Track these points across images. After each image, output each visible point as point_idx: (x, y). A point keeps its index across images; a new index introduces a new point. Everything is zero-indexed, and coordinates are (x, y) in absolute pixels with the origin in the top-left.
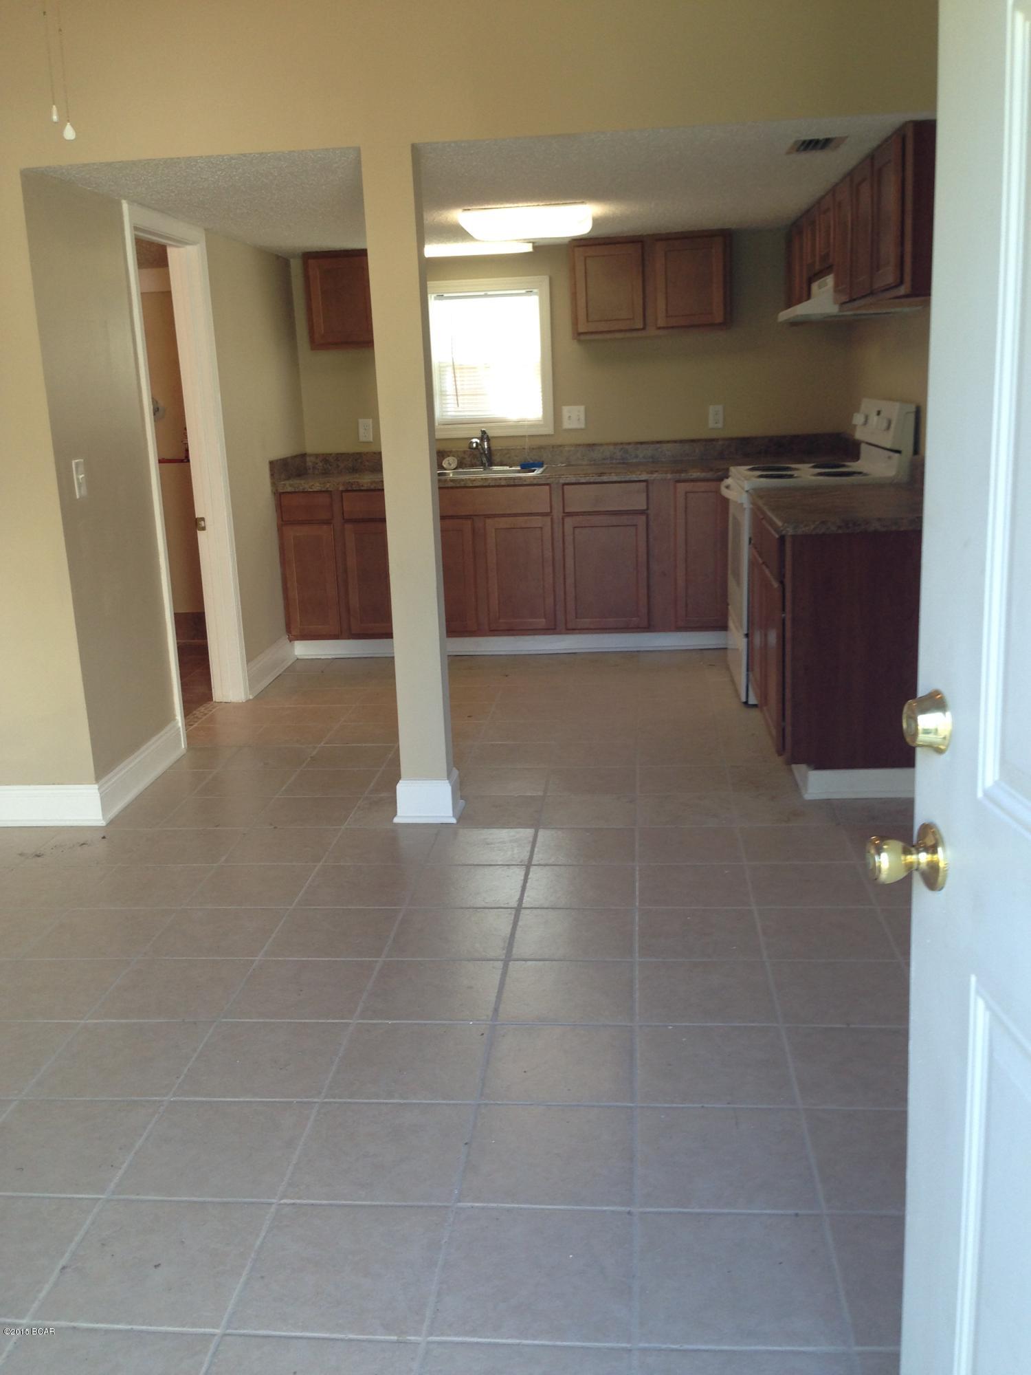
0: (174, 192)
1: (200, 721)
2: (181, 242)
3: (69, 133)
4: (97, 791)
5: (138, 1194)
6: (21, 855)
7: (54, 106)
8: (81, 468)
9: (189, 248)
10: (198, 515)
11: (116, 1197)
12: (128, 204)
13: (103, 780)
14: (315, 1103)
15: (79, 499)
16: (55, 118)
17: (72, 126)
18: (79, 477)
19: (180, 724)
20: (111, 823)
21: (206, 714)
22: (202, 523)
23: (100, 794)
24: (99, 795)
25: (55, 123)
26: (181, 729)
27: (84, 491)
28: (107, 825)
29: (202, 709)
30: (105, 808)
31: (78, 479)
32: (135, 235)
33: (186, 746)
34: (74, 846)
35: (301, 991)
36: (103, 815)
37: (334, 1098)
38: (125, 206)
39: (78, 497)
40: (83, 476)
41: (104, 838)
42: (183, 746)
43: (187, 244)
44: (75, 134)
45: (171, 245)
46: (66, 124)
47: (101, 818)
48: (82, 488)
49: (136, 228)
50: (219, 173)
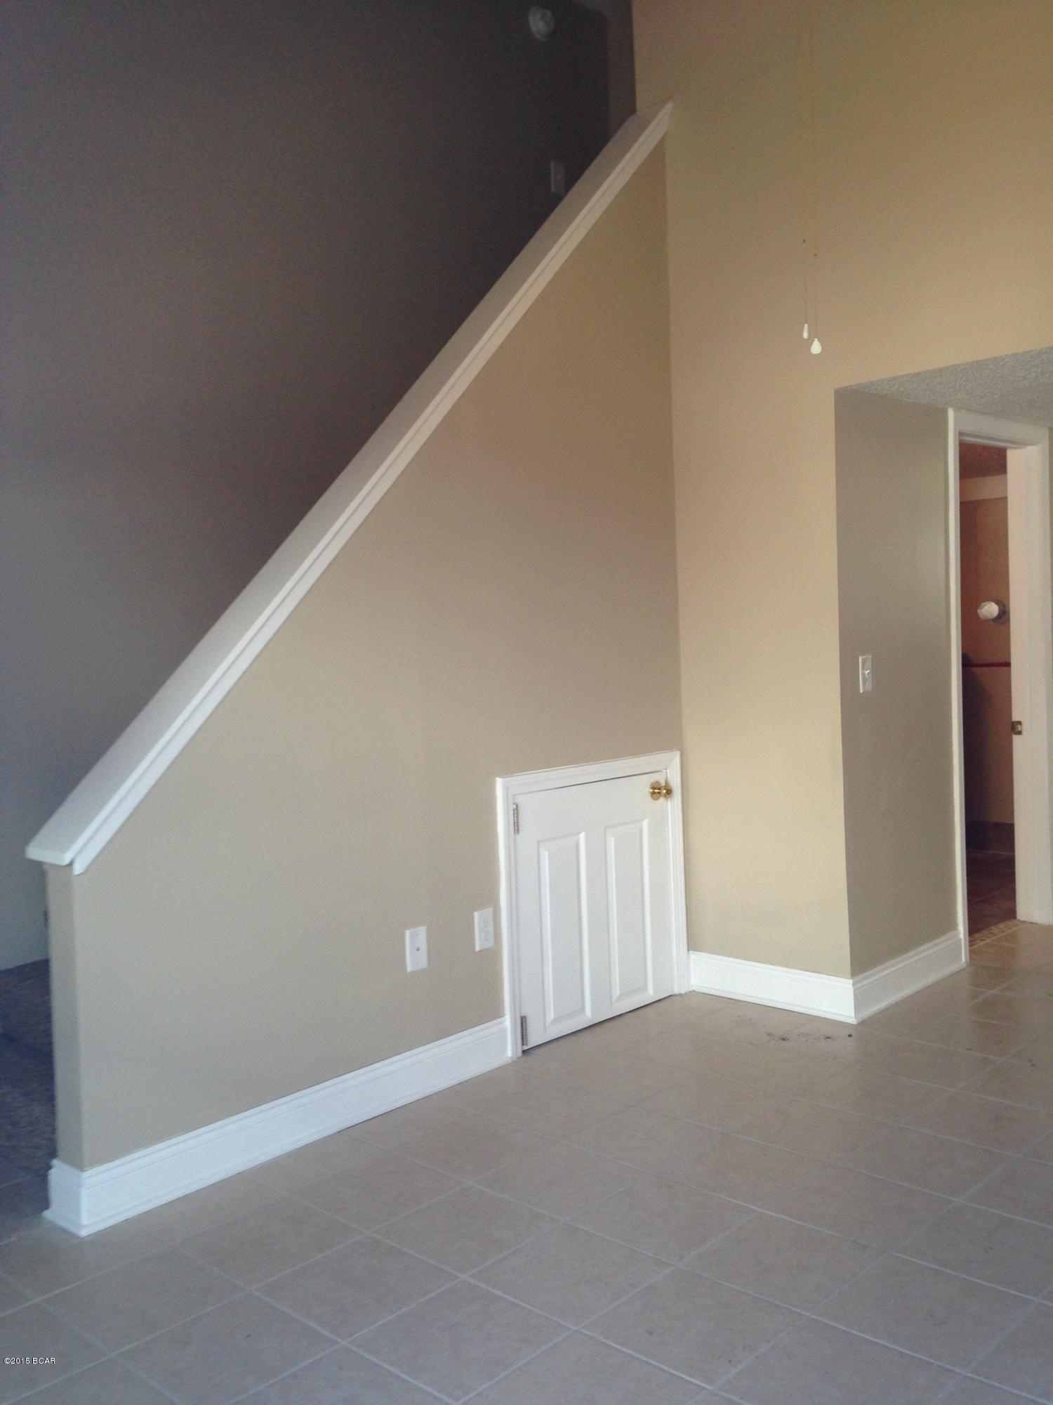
0: (996, 394)
1: (994, 938)
2: (1020, 444)
3: (816, 348)
4: (851, 986)
5: (741, 1399)
6: (769, 1034)
7: (806, 325)
8: (869, 664)
9: (1029, 448)
10: (1015, 718)
11: (722, 1393)
12: (954, 411)
13: (861, 976)
14: (958, 1374)
15: (863, 693)
16: (805, 335)
17: (819, 340)
18: (864, 672)
19: (962, 936)
20: (863, 1023)
21: (1003, 932)
22: (1019, 726)
23: (854, 991)
24: (852, 991)
25: (806, 340)
26: (963, 941)
27: (869, 685)
28: (859, 1024)
29: (1002, 926)
30: (858, 1006)
31: (863, 674)
32: (960, 440)
33: (968, 961)
34: (819, 1038)
35: (991, 1248)
36: (856, 1013)
37: (980, 1376)
38: (951, 414)
39: (861, 691)
40: (869, 671)
41: (850, 1036)
42: (964, 960)
43: (1029, 445)
44: (821, 347)
45: (1010, 448)
46: (814, 341)
47: (853, 1016)
48: (867, 684)
49: (961, 434)
50: (1034, 370)
